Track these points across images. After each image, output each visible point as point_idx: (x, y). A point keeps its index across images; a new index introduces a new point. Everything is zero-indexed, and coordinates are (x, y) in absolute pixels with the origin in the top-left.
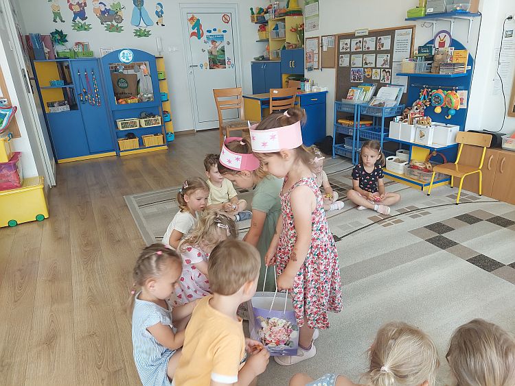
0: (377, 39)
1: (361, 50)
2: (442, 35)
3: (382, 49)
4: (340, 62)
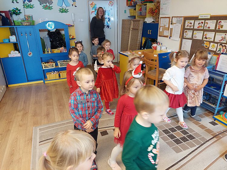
0: (217, 22)
4: (185, 35)
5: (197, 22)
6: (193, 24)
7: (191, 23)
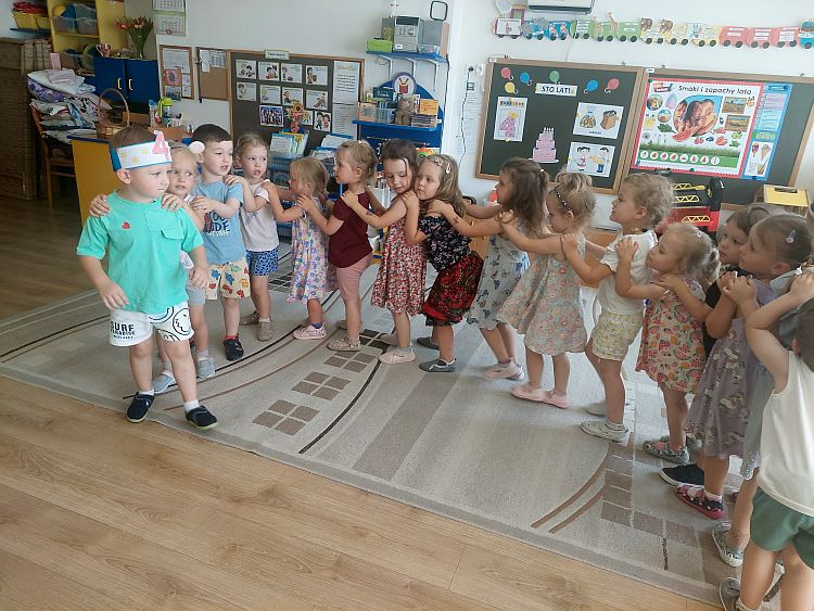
0: (304, 69)
1: (278, 79)
2: (404, 78)
3: (314, 83)
4: (239, 93)
5: (263, 67)
6: (254, 70)
7: (249, 67)
